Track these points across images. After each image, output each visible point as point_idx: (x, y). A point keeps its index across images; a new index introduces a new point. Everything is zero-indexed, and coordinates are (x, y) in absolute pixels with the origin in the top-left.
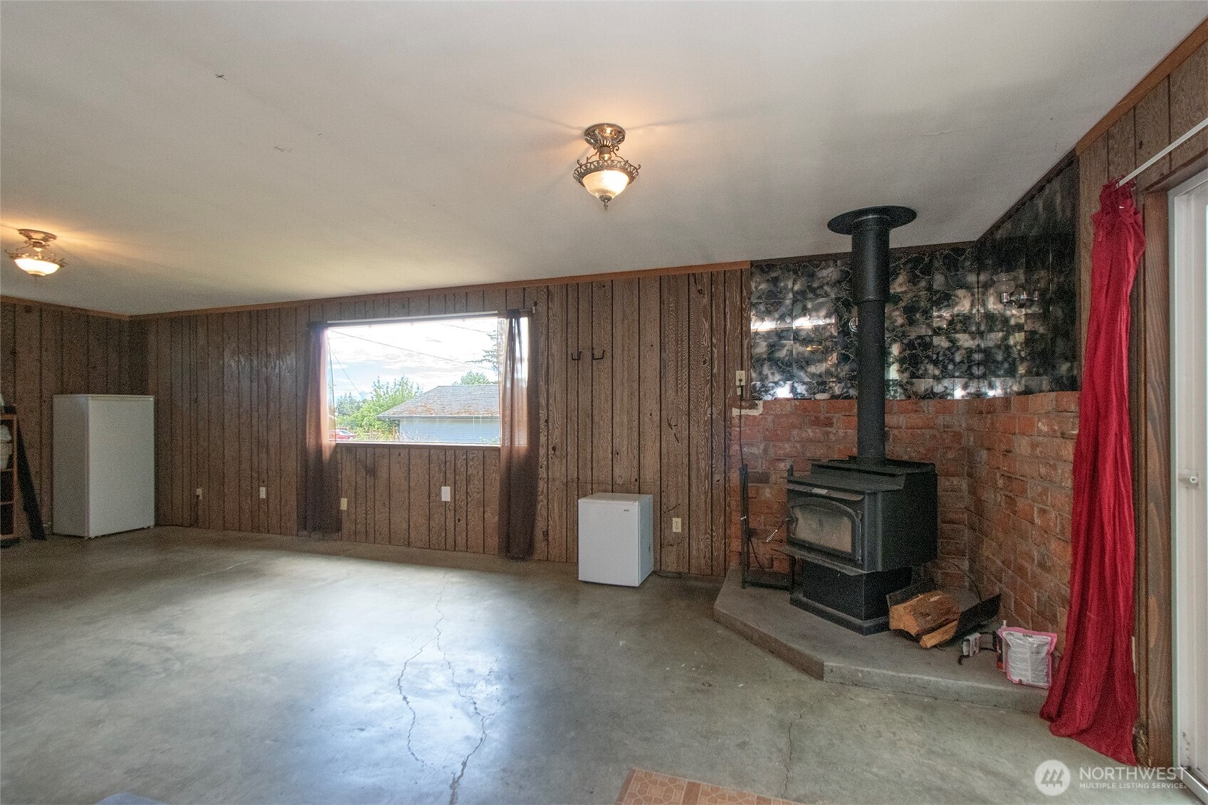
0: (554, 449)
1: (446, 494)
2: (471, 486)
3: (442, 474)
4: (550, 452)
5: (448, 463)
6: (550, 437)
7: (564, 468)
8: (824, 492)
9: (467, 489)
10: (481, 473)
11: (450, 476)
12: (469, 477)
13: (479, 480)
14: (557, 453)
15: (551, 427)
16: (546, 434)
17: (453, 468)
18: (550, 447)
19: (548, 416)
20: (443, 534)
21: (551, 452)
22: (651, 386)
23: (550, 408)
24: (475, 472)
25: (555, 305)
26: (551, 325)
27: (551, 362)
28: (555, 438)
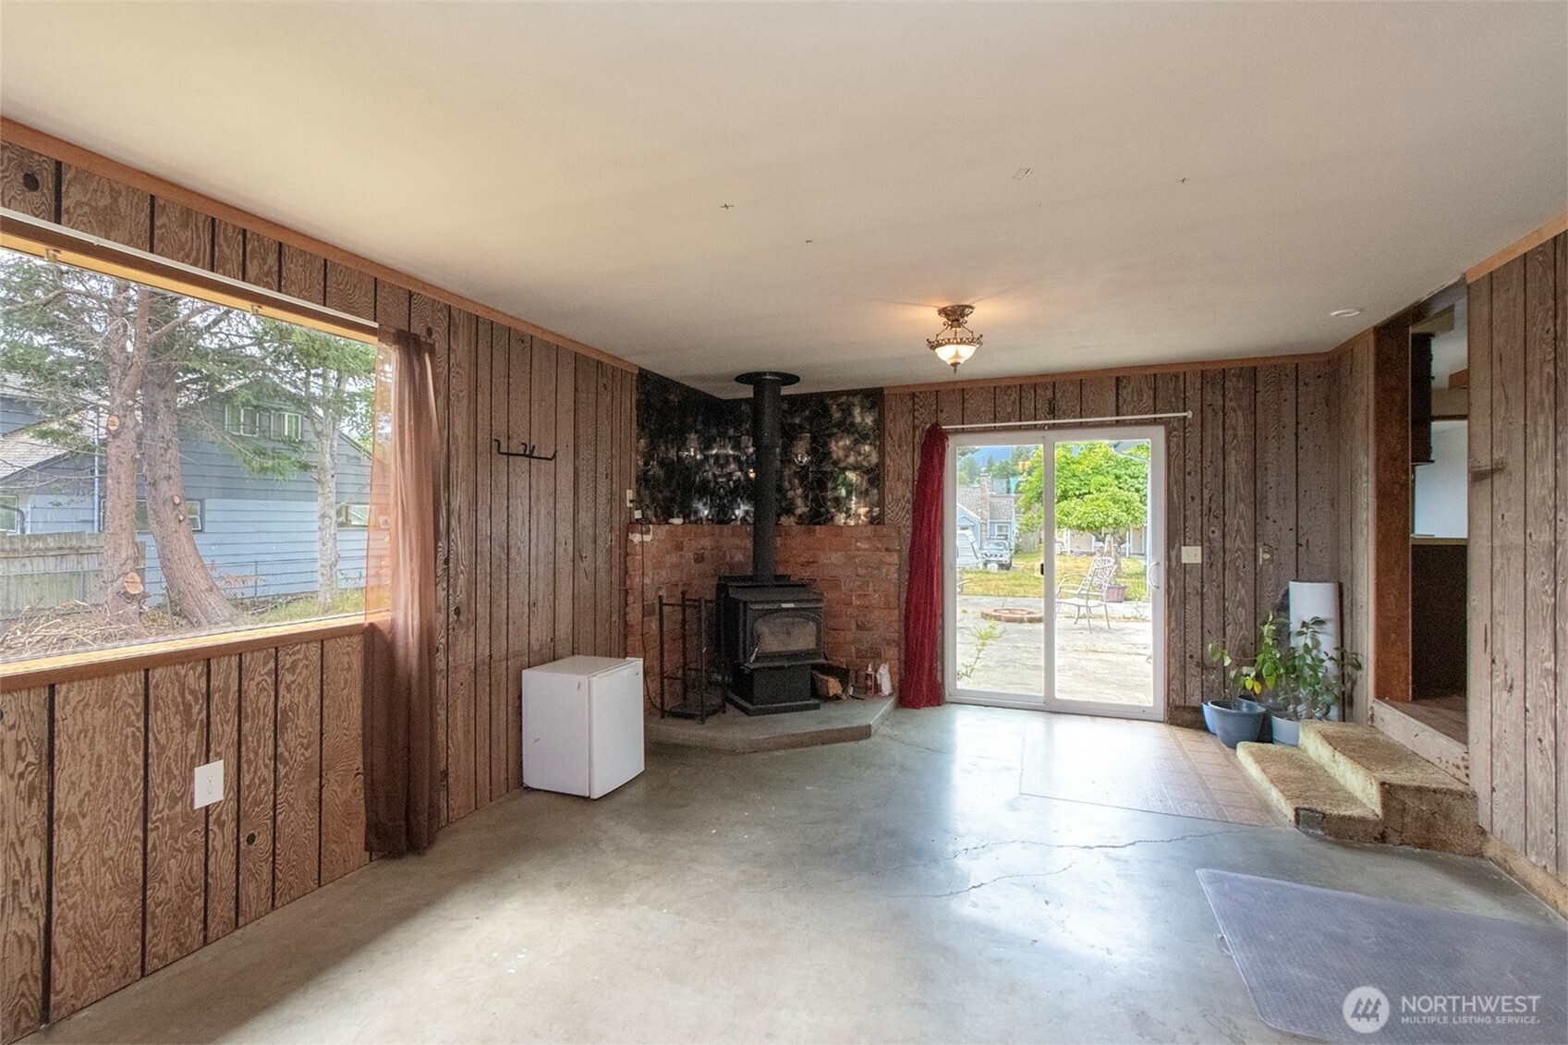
0: (457, 611)
1: (210, 784)
2: (288, 736)
3: (194, 735)
4: (451, 620)
5: (216, 697)
6: (451, 592)
7: (472, 645)
8: (792, 605)
9: (276, 746)
10: (315, 697)
11: (224, 730)
12: (284, 712)
13: (309, 715)
14: (461, 618)
15: (452, 572)
16: (445, 586)
17: (233, 705)
18: (452, 609)
19: (449, 551)
20: (199, 903)
21: (453, 617)
22: (565, 503)
23: (453, 537)
24: (299, 698)
25: (461, 345)
26: (453, 381)
27: (453, 452)
28: (458, 592)
